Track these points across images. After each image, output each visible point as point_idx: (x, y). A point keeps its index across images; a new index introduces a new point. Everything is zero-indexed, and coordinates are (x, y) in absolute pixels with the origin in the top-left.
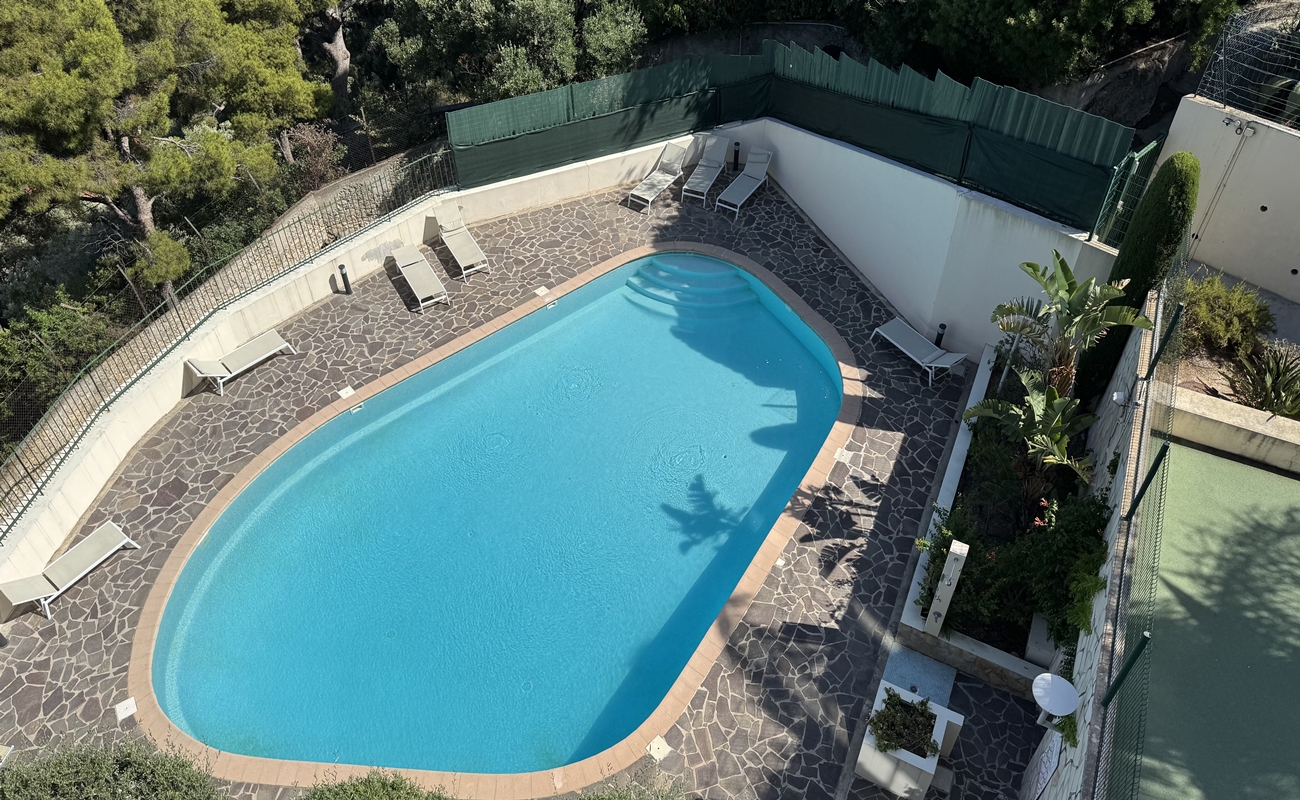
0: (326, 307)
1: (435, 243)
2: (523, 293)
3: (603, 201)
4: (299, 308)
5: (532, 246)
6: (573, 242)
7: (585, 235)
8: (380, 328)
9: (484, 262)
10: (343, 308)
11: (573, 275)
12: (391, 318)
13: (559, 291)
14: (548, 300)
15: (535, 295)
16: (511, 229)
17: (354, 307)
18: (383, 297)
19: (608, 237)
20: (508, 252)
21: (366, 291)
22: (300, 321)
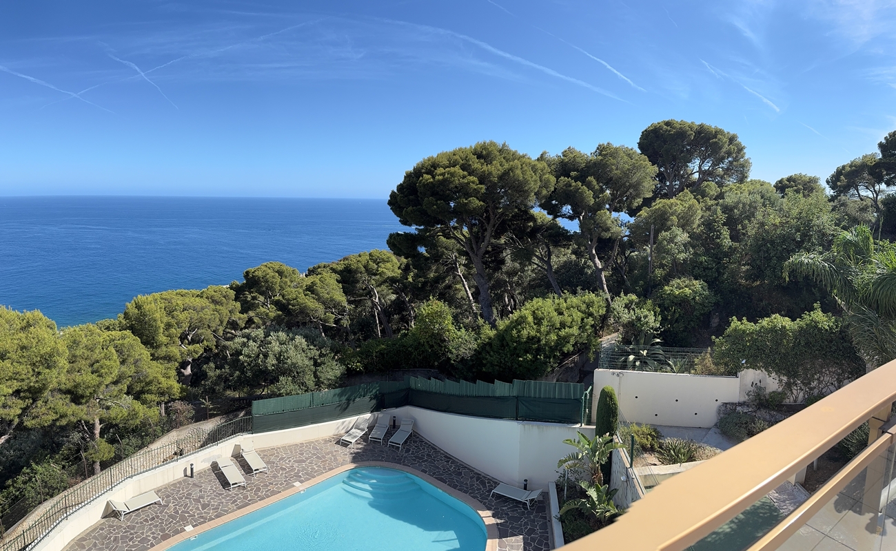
0: (180, 483)
1: (238, 457)
2: (287, 485)
3: (326, 441)
4: (166, 482)
5: (290, 461)
6: (312, 461)
7: (318, 457)
8: (208, 496)
9: (265, 468)
10: (189, 484)
11: (314, 477)
12: (214, 491)
13: (307, 485)
14: (301, 489)
15: (294, 486)
16: (278, 453)
17: (194, 484)
18: (210, 481)
19: (331, 459)
20: (277, 464)
21: (201, 477)
22: (166, 488)
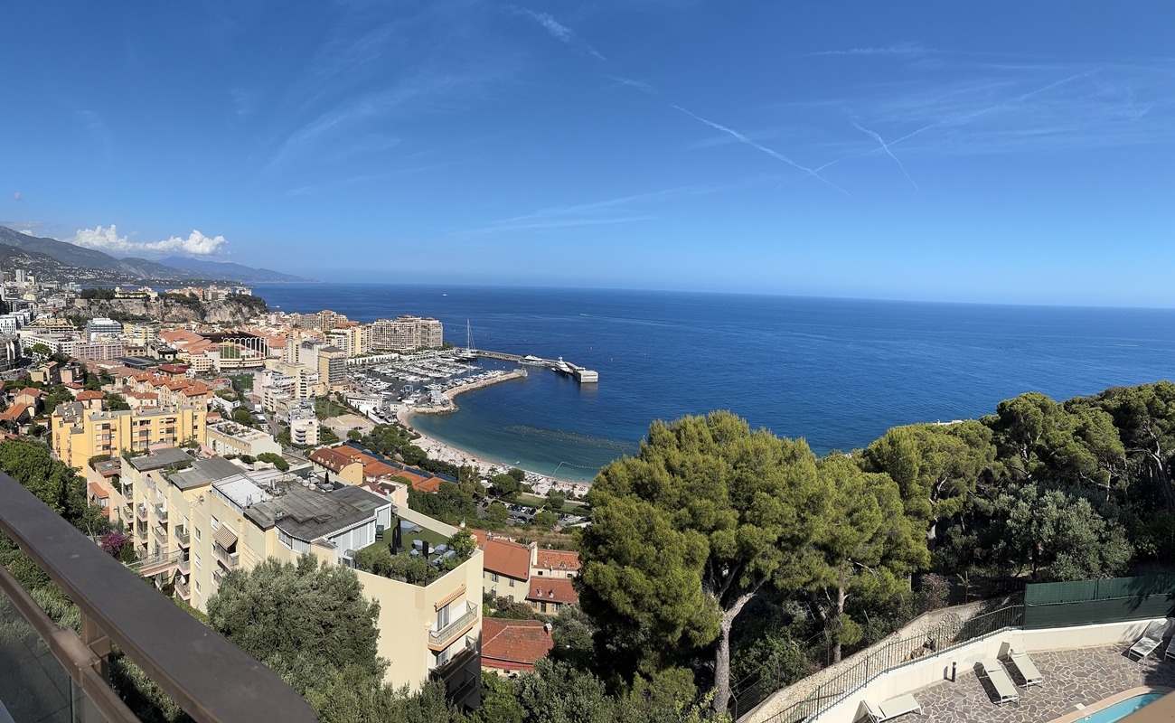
0: (939, 686)
1: (1006, 660)
2: (1068, 706)
3: (1111, 650)
4: (924, 684)
5: (1068, 673)
6: (1096, 675)
7: (1102, 671)
8: (974, 710)
9: (1040, 679)
10: (950, 690)
11: (1100, 699)
12: (981, 705)
13: (1093, 708)
14: (1086, 714)
15: (1076, 709)
16: (1052, 660)
17: (956, 691)
18: (975, 689)
19: (1119, 676)
20: (1052, 675)
21: (963, 682)
22: (923, 692)
